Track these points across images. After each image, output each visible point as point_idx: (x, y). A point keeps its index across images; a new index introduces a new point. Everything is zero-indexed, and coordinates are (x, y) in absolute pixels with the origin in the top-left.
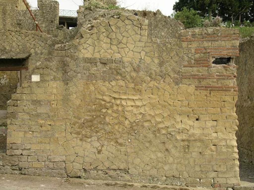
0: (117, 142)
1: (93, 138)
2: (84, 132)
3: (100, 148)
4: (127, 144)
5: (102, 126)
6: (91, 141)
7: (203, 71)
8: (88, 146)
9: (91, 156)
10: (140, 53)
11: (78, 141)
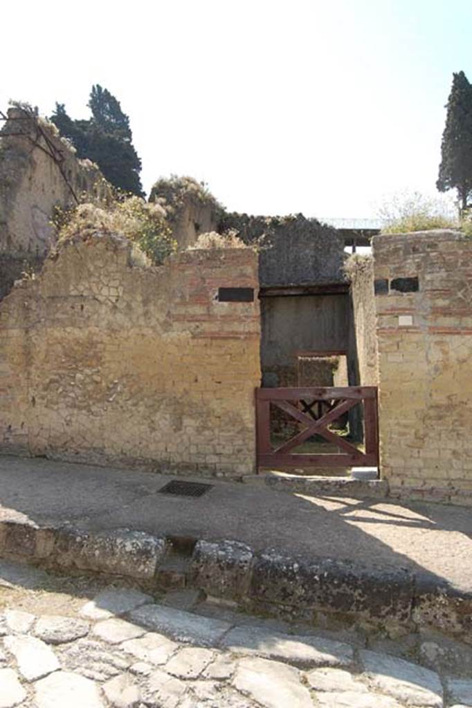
0: (89, 411)
1: (61, 405)
2: (49, 397)
3: (68, 418)
4: (103, 413)
5: (71, 388)
6: (58, 408)
7: (198, 310)
8: (54, 415)
9: (58, 428)
10: (117, 288)
11: (43, 408)
